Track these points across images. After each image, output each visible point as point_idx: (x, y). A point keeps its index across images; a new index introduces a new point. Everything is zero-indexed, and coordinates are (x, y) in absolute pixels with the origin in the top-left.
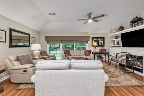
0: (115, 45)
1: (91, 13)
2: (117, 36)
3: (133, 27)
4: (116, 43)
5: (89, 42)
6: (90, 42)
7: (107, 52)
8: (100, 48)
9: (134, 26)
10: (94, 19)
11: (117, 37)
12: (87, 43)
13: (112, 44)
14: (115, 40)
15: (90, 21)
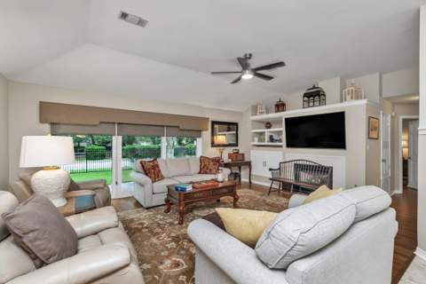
0: (266, 143)
1: (250, 55)
2: (268, 123)
3: (309, 107)
4: (267, 138)
5: (204, 133)
6: (207, 134)
7: (246, 160)
8: (230, 150)
9: (311, 104)
10: (259, 72)
11: (268, 125)
12: (200, 137)
13: (256, 139)
14: (266, 130)
15: (248, 76)
